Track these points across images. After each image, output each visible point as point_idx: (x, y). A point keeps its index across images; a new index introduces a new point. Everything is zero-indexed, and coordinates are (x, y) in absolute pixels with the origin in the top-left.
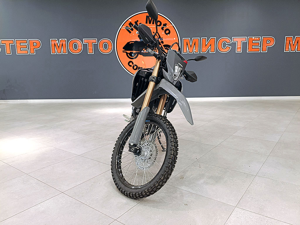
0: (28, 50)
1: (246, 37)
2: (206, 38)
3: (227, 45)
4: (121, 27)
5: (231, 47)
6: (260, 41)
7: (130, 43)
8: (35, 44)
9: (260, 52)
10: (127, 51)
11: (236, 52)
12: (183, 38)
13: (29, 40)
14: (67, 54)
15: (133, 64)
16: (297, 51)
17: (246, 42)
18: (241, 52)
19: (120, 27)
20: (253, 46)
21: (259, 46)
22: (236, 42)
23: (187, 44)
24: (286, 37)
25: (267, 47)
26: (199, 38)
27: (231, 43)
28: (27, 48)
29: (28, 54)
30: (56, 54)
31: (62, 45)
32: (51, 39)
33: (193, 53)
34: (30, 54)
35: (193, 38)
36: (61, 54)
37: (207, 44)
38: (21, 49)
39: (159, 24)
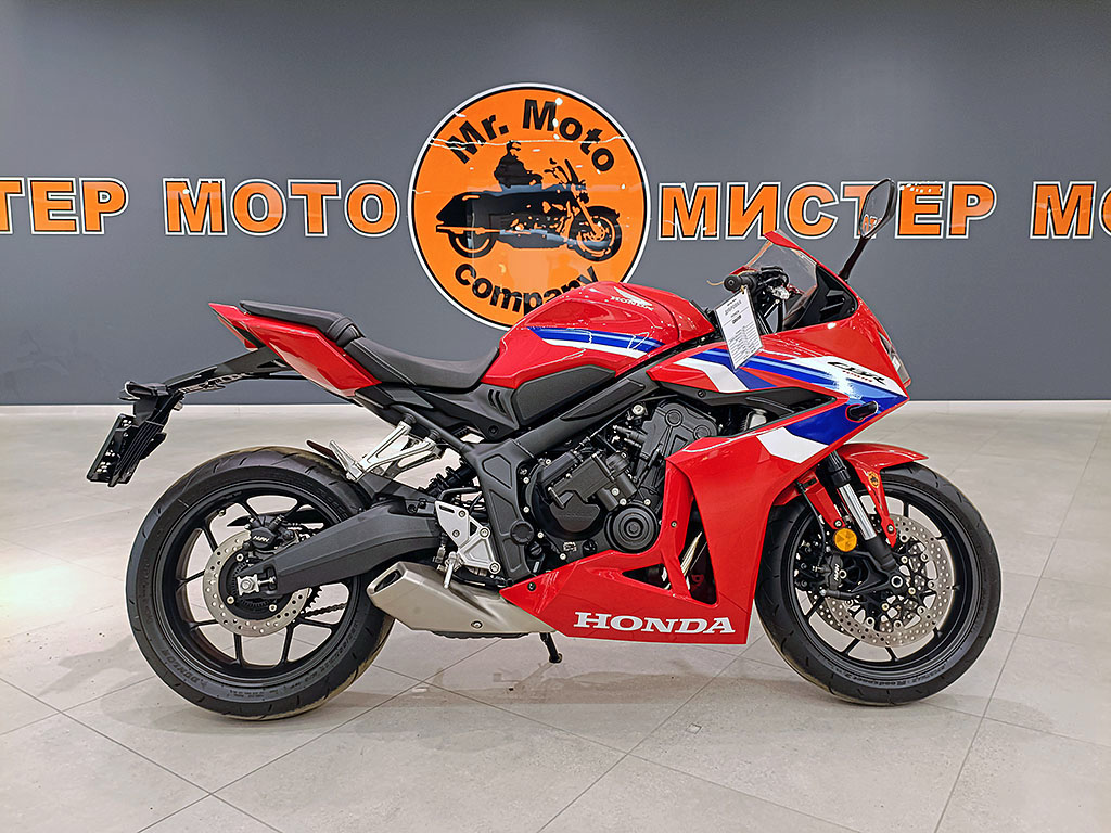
2: (746, 184)
4: (432, 141)
7: (464, 199)
10: (452, 229)
12: (661, 185)
14: (225, 234)
15: (474, 274)
19: (427, 143)
23: (675, 206)
26: (719, 184)
28: (74, 212)
30: (183, 233)
32: (164, 180)
35: (697, 184)
36: (203, 234)
37: (746, 205)
39: (571, 129)
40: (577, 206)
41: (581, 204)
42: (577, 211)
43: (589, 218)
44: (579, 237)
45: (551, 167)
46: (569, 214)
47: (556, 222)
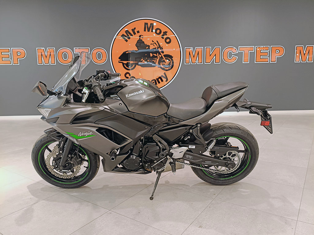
0: (11, 60)
1: (254, 46)
2: (211, 47)
3: (233, 55)
4: (116, 37)
5: (237, 57)
6: (269, 51)
7: (127, 53)
8: (19, 54)
9: (268, 62)
10: (123, 62)
11: (243, 63)
12: (185, 48)
13: (12, 48)
14: (55, 64)
15: (130, 75)
16: (308, 62)
17: (254, 51)
18: (249, 63)
19: (115, 37)
20: (261, 56)
21: (268, 56)
22: (243, 52)
23: (190, 54)
24: (296, 46)
25: (276, 57)
26: (203, 47)
27: (238, 52)
28: (10, 58)
29: (11, 64)
30: (43, 64)
31: (50, 55)
32: (37, 48)
33: (196, 64)
34: (13, 64)
35: (196, 48)
36: (49, 64)
37: (211, 54)
38: (3, 58)
39: (159, 32)
40: (161, 54)
41: (162, 54)
42: (160, 56)
43: (164, 58)
44: (161, 64)
45: (152, 43)
46: (158, 57)
47: (154, 59)
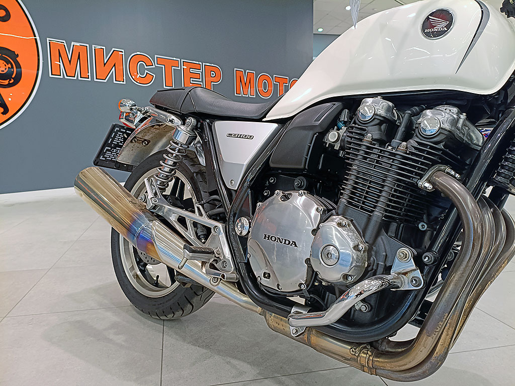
1: (179, 60)
2: (104, 47)
3: (147, 69)
5: (154, 76)
6: (201, 71)
11: (164, 87)
12: (48, 39)
17: (179, 68)
20: (191, 79)
21: (201, 80)
22: (163, 67)
23: (60, 55)
24: (235, 69)
25: (212, 83)
27: (154, 66)
33: (75, 78)
35: (73, 43)
